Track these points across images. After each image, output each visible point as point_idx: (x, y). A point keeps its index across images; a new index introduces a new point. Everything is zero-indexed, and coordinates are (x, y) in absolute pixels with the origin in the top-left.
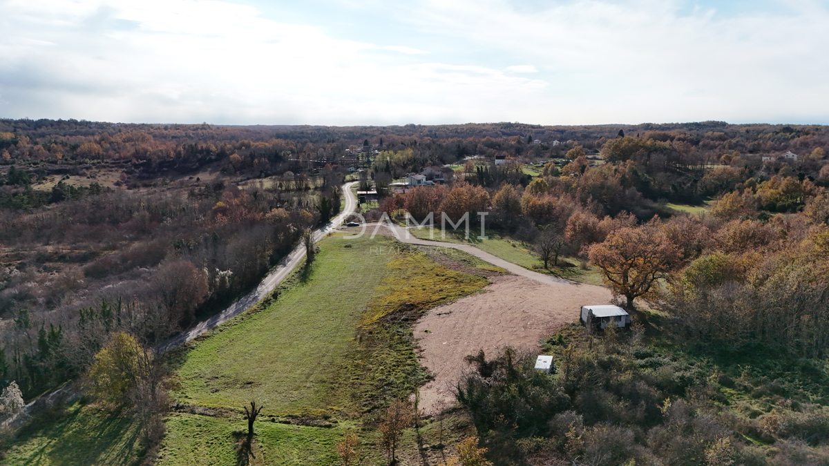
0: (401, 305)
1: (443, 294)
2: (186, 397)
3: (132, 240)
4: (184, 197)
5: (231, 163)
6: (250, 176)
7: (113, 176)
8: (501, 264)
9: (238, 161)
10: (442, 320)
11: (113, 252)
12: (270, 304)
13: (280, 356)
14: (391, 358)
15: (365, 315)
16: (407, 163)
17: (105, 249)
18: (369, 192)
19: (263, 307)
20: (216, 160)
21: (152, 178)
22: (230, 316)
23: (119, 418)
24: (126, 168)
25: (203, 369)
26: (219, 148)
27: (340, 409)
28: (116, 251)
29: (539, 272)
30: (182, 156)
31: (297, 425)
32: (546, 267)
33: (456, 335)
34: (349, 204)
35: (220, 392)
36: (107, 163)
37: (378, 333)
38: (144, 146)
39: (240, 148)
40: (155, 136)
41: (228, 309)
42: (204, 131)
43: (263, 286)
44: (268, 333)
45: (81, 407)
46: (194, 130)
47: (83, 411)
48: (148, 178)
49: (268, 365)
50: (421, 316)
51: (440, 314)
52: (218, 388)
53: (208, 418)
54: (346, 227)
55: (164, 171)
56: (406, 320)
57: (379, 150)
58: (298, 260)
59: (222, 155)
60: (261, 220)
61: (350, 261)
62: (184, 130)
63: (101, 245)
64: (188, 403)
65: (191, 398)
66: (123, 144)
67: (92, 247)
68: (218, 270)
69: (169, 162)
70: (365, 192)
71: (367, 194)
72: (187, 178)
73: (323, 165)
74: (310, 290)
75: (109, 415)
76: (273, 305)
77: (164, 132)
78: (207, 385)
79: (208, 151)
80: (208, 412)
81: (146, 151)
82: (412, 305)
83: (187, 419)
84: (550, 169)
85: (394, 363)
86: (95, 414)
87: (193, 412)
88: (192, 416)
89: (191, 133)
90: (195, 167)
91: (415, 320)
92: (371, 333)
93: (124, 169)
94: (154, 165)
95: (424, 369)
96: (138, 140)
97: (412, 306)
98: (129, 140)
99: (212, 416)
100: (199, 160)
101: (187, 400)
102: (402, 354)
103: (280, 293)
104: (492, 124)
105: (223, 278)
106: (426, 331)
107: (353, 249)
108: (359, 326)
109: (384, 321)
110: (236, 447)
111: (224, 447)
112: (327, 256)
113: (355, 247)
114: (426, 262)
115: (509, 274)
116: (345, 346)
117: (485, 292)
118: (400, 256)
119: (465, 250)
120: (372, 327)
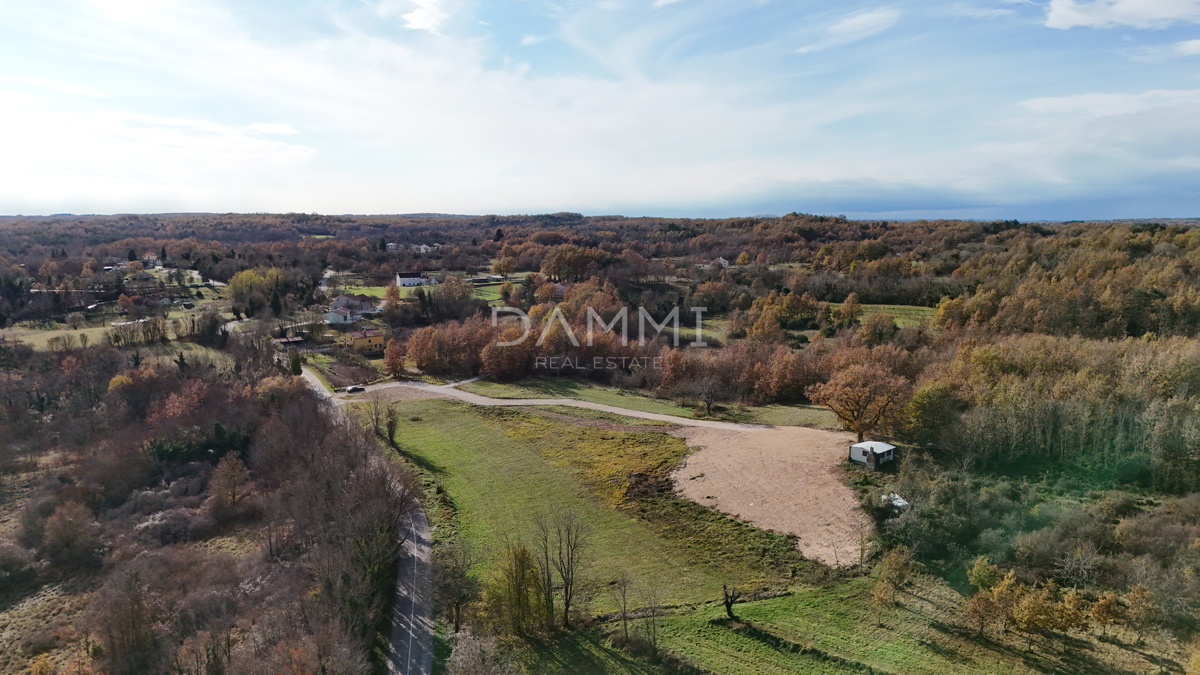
0: (629, 477)
1: (657, 458)
10: (708, 484)
15: (598, 494)
18: (291, 340)
19: (451, 509)
33: (751, 495)
50: (671, 484)
51: (693, 479)
56: (660, 491)
71: (289, 342)
74: (469, 481)
76: (458, 504)
80: (643, 614)
91: (671, 489)
95: (771, 531)
97: (642, 476)
106: (708, 497)
107: (427, 422)
108: (614, 507)
109: (635, 496)
110: (737, 631)
111: (723, 635)
112: (405, 437)
113: (426, 419)
114: (560, 426)
115: (682, 426)
116: (643, 529)
117: (698, 449)
118: (509, 423)
119: (580, 406)
120: (633, 505)
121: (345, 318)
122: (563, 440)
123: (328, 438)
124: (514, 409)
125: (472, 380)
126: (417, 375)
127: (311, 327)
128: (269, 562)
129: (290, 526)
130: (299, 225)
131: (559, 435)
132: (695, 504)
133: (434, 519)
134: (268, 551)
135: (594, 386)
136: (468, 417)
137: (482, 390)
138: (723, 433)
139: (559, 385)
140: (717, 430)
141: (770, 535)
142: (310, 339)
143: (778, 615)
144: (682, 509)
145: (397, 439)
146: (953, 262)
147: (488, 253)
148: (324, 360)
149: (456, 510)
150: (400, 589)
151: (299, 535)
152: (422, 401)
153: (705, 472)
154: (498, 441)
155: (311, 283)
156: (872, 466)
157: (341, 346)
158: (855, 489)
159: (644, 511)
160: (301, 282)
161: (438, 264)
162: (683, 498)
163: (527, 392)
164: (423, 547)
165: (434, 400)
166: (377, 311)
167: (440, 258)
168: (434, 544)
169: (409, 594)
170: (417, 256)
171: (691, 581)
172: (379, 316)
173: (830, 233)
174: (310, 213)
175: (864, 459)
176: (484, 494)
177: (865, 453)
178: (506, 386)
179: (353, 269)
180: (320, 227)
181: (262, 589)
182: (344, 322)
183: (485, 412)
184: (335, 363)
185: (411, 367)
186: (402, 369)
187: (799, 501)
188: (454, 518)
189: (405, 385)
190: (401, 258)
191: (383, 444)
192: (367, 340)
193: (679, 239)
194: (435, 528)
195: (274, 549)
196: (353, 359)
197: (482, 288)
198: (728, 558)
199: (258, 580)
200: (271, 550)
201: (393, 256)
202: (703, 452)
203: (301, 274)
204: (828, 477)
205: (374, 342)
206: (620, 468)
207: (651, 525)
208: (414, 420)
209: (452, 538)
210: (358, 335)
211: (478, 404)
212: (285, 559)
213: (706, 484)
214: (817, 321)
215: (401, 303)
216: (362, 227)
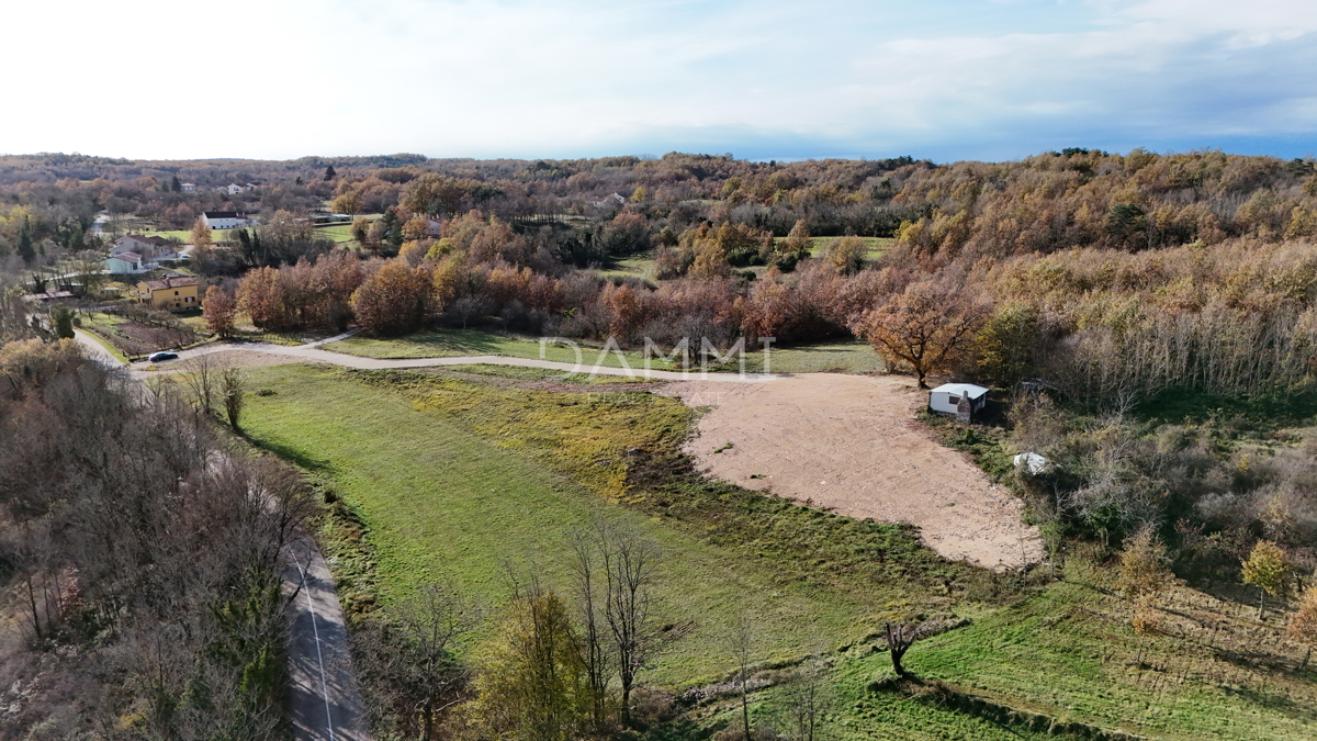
106: (753, 477)
107: (285, 396)
108: (616, 501)
109: (641, 482)
110: (924, 701)
111: (904, 712)
112: (254, 418)
113: (283, 392)
114: (490, 392)
115: (667, 382)
116: (674, 532)
117: (707, 410)
118: (411, 391)
119: (511, 364)
120: (642, 496)
121: (135, 267)
122: (503, 409)
123: (129, 426)
124: (416, 372)
125: (341, 337)
126: (255, 333)
127: (84, 279)
128: (34, 650)
129: (69, 580)
130: (55, 168)
131: (495, 403)
132: (738, 488)
133: (331, 544)
134: (31, 629)
135: (519, 338)
136: (347, 387)
137: (358, 349)
138: (731, 387)
139: (469, 339)
140: (719, 384)
141: (870, 526)
142: (84, 293)
143: (971, 663)
144: (721, 497)
145: (242, 424)
146: (885, 190)
147: (319, 194)
148: (107, 321)
149: (364, 526)
150: (296, 678)
151: (90, 594)
152: (271, 368)
153: (732, 440)
154: (403, 418)
155: (79, 226)
156: (966, 417)
157: (132, 302)
158: (962, 450)
159: (664, 504)
160: (64, 224)
161: (257, 205)
162: (714, 481)
163: (427, 349)
164: (321, 594)
165: (289, 366)
166: (181, 258)
167: (258, 200)
168: (339, 586)
169: (314, 685)
170: (225, 198)
171: (795, 613)
172: (185, 263)
173: (720, 172)
174: (70, 154)
175: (954, 409)
176: (402, 498)
177: (953, 400)
178: (394, 343)
179: (138, 212)
180: (86, 171)
181: (23, 707)
182: (134, 272)
183: (373, 379)
184: (127, 324)
185: (242, 322)
186: (231, 328)
187: (892, 473)
188: (363, 540)
189: (240, 348)
190: (203, 199)
191: (221, 432)
192: (172, 291)
193: (553, 179)
194: (334, 559)
195: (43, 623)
196: (153, 317)
197: (324, 229)
198: (831, 568)
199: (14, 689)
200: (38, 629)
201: (191, 197)
202: (715, 413)
203: (62, 214)
204: (914, 436)
205: (182, 296)
206: (605, 443)
207: (685, 526)
208: (264, 394)
209: (370, 573)
210: (158, 285)
211: (358, 367)
212: (65, 640)
213: (742, 457)
214: (760, 256)
215: (212, 247)
216: (143, 171)
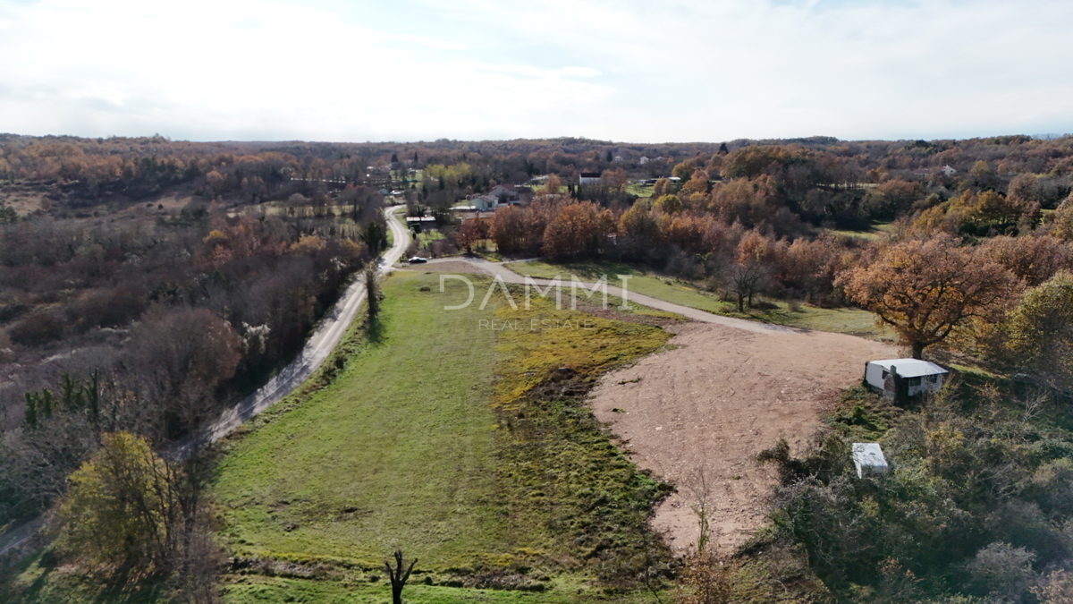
0: (551, 372)
1: (611, 353)
2: (243, 542)
3: (80, 287)
4: (150, 227)
5: (208, 183)
6: (238, 201)
7: (29, 202)
8: (670, 308)
9: (220, 180)
10: (633, 392)
11: (52, 306)
12: (335, 376)
13: (385, 460)
14: (582, 457)
15: (497, 387)
16: (463, 182)
17: (37, 301)
18: (423, 219)
19: (324, 382)
20: (185, 180)
21: (89, 206)
22: (271, 398)
23: (126, 592)
24: (48, 191)
25: (256, 488)
26: (188, 164)
27: (538, 552)
28: (57, 305)
29: (733, 316)
30: (134, 173)
31: (477, 587)
32: (741, 310)
33: (670, 415)
34: (398, 234)
35: (302, 530)
36: (19, 184)
37: (533, 416)
38: (74, 159)
39: (218, 164)
40: (86, 151)
41: (265, 387)
42: (158, 146)
43: (311, 350)
44: (346, 422)
45: (45, 574)
46: (142, 144)
47: (51, 580)
48: (84, 205)
49: (370, 476)
50: (591, 386)
51: (623, 383)
52: (295, 521)
53: (301, 582)
54: (408, 264)
55: (109, 196)
56: (570, 394)
57: (414, 167)
58: (353, 311)
59: (193, 173)
60: (284, 254)
61: (436, 310)
62: (127, 144)
63: (32, 296)
64: (249, 553)
65: (251, 544)
66: (41, 159)
67: (16, 299)
68: (246, 325)
69: (113, 183)
70: (417, 219)
71: (420, 222)
72: (144, 205)
73: (342, 187)
74: (391, 354)
75: (105, 586)
76: (341, 378)
77: (97, 145)
78: (274, 518)
79: (172, 168)
80: (297, 570)
81: (78, 167)
82: (569, 370)
83: (262, 587)
84: (664, 187)
85: (592, 465)
86: (76, 585)
87: (269, 573)
88: (270, 581)
89: (138, 147)
90: (154, 190)
91: (585, 393)
92: (521, 416)
93: (46, 193)
94: (91, 188)
95: (647, 473)
96: (62, 153)
97: (569, 373)
98: (49, 153)
99: (309, 578)
100: (159, 181)
101: (246, 549)
102: (595, 449)
103: (346, 360)
104: (550, 140)
105: (255, 339)
